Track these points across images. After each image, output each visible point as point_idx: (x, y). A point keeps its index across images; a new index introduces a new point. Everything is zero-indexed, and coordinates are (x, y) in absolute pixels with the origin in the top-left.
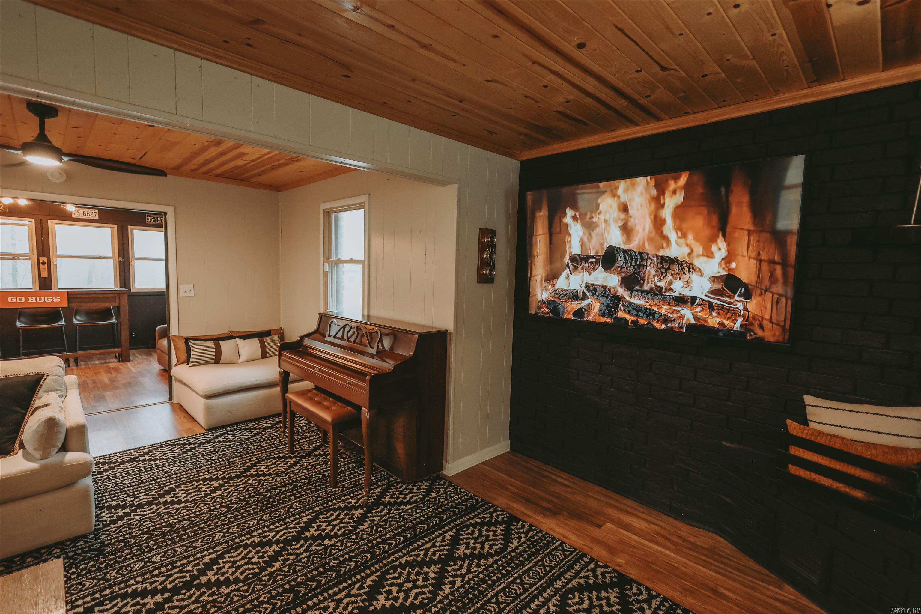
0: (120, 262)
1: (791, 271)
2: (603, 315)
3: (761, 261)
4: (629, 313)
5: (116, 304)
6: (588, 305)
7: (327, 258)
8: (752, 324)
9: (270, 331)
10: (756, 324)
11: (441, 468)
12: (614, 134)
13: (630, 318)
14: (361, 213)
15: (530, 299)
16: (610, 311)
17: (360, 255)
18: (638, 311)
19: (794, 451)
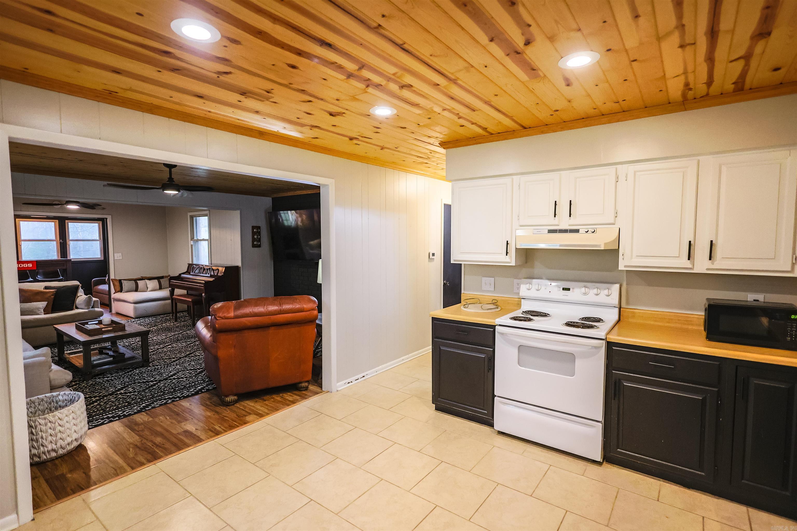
0: (60, 243)
5: (65, 268)
7: (192, 239)
9: (163, 276)
14: (206, 219)
17: (207, 237)
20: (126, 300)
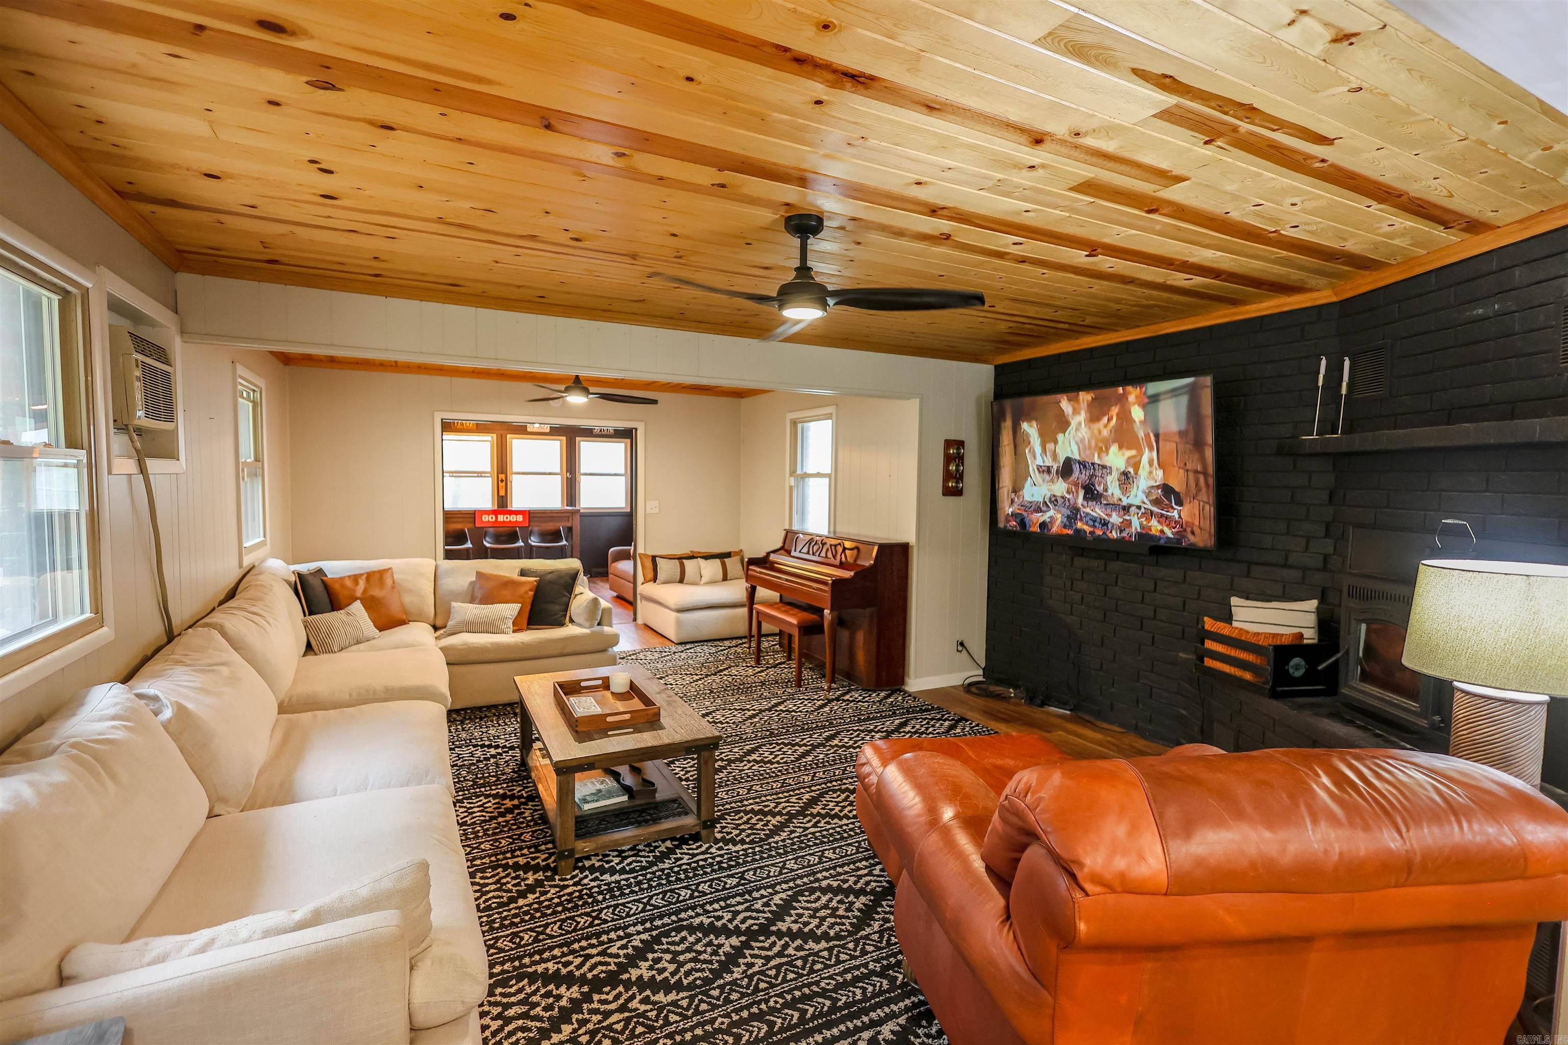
0: (567, 478)
1: (1211, 481)
2: (1065, 527)
3: (1187, 471)
4: (1087, 524)
5: (569, 525)
6: (1051, 517)
7: (793, 472)
8: (1185, 530)
9: (730, 552)
10: (1189, 530)
11: (903, 683)
13: (1087, 529)
14: (828, 424)
15: (999, 512)
16: (1070, 522)
17: (827, 469)
18: (1094, 521)
19: (1210, 645)
20: (661, 601)
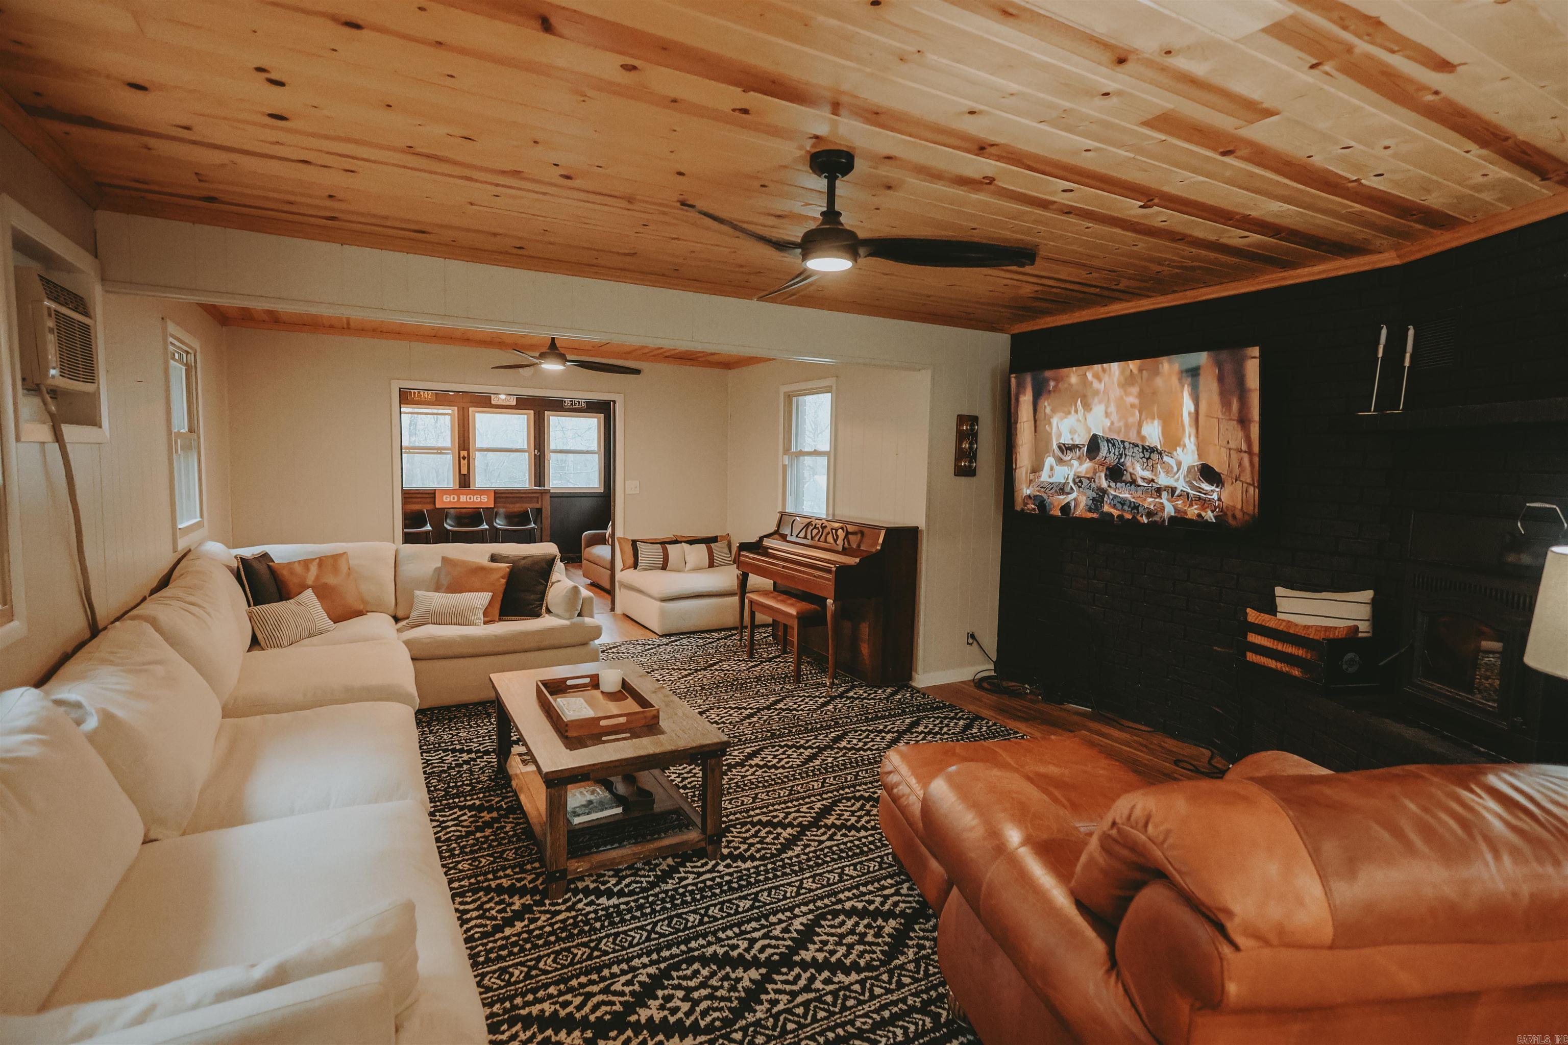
0: (535, 455)
1: (1256, 461)
2: (1090, 510)
3: (1230, 449)
4: (1114, 507)
5: (538, 506)
6: (1075, 499)
7: (787, 450)
8: (1226, 515)
9: (717, 537)
10: (1230, 514)
11: (910, 678)
12: (1106, 309)
13: (1116, 513)
14: (826, 398)
15: (1015, 494)
16: (1096, 505)
17: (825, 446)
18: (1123, 504)
19: (1255, 639)
20: (642, 588)
